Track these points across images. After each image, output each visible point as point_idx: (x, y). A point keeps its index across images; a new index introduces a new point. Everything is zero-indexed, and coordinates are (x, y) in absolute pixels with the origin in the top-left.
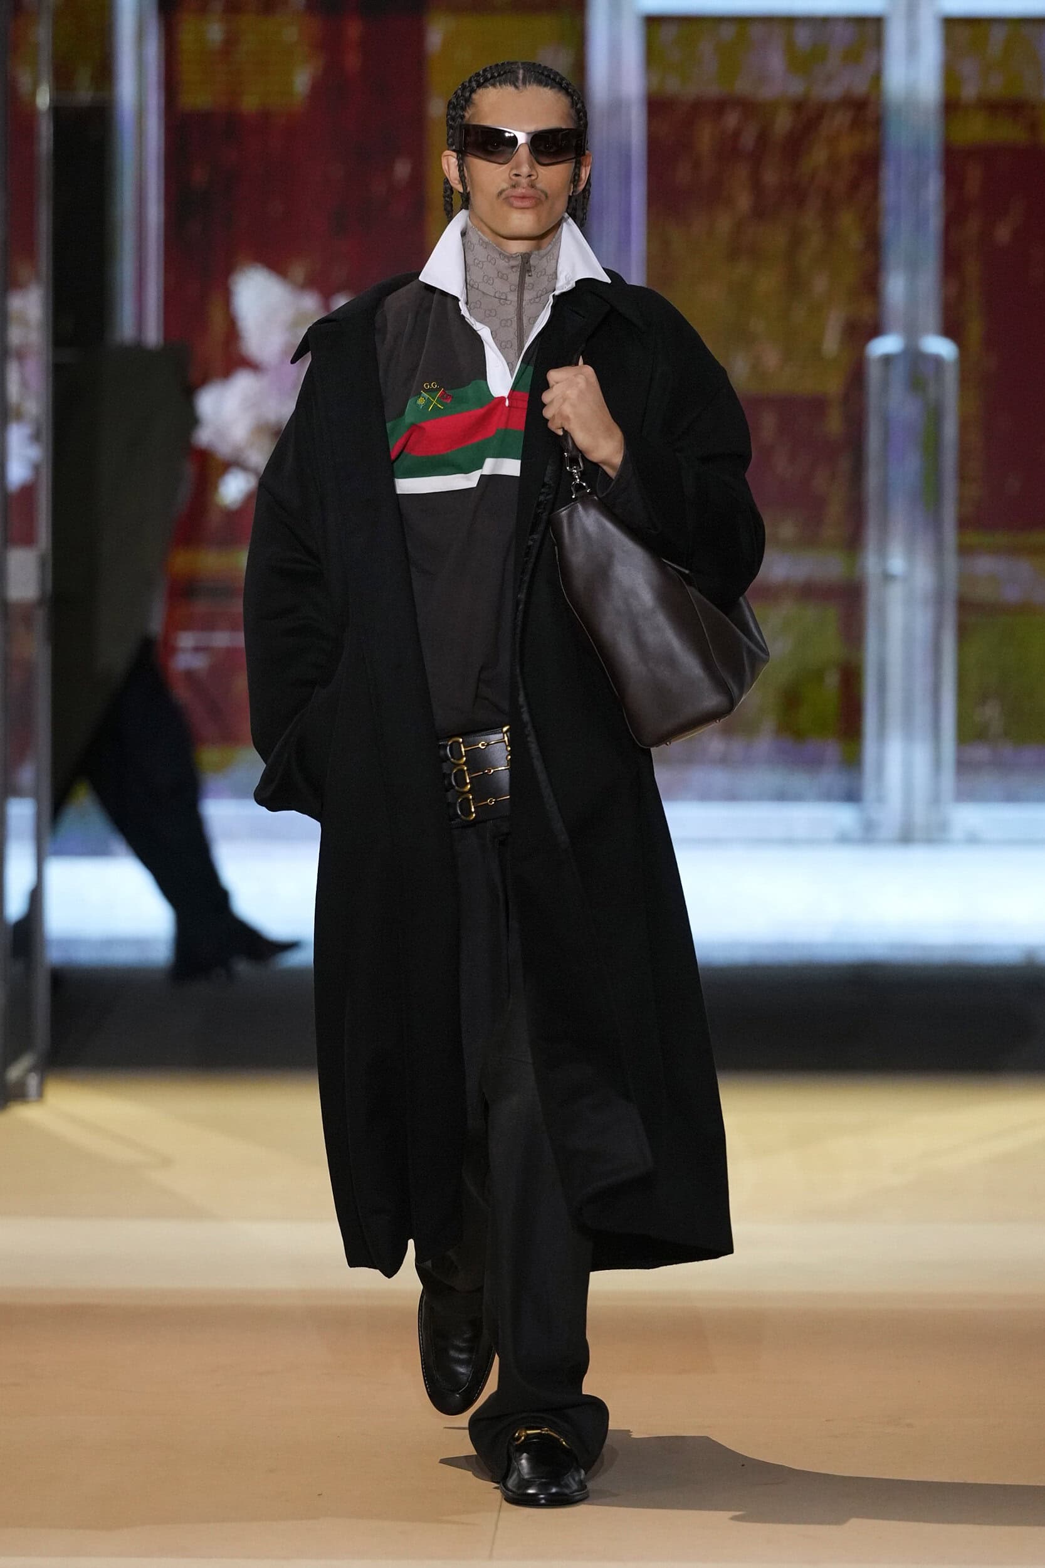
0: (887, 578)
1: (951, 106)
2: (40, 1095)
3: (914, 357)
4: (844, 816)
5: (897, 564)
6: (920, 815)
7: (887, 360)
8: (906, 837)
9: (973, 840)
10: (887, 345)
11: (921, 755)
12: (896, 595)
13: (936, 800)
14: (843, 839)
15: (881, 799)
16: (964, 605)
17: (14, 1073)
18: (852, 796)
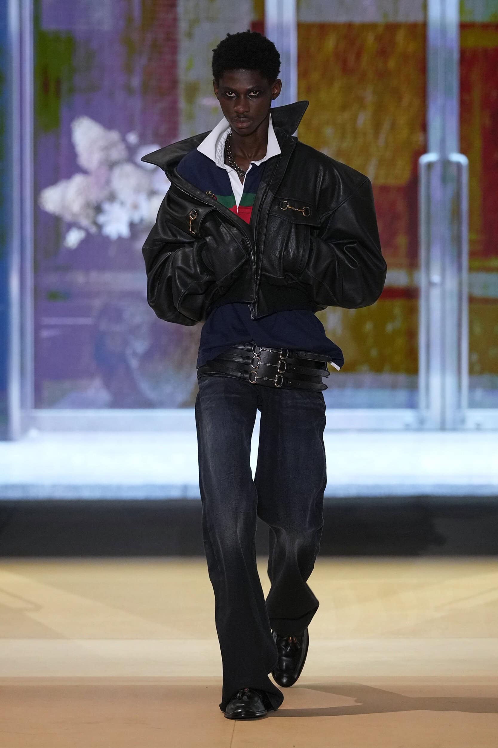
0: (430, 284)
1: (464, 27)
3: (445, 163)
4: (408, 416)
5: (436, 277)
6: (449, 414)
7: (430, 165)
8: (443, 428)
9: (479, 428)
10: (430, 157)
11: (450, 381)
12: (435, 294)
13: (459, 406)
14: (407, 428)
15: (428, 406)
16: (472, 300)
18: (412, 405)
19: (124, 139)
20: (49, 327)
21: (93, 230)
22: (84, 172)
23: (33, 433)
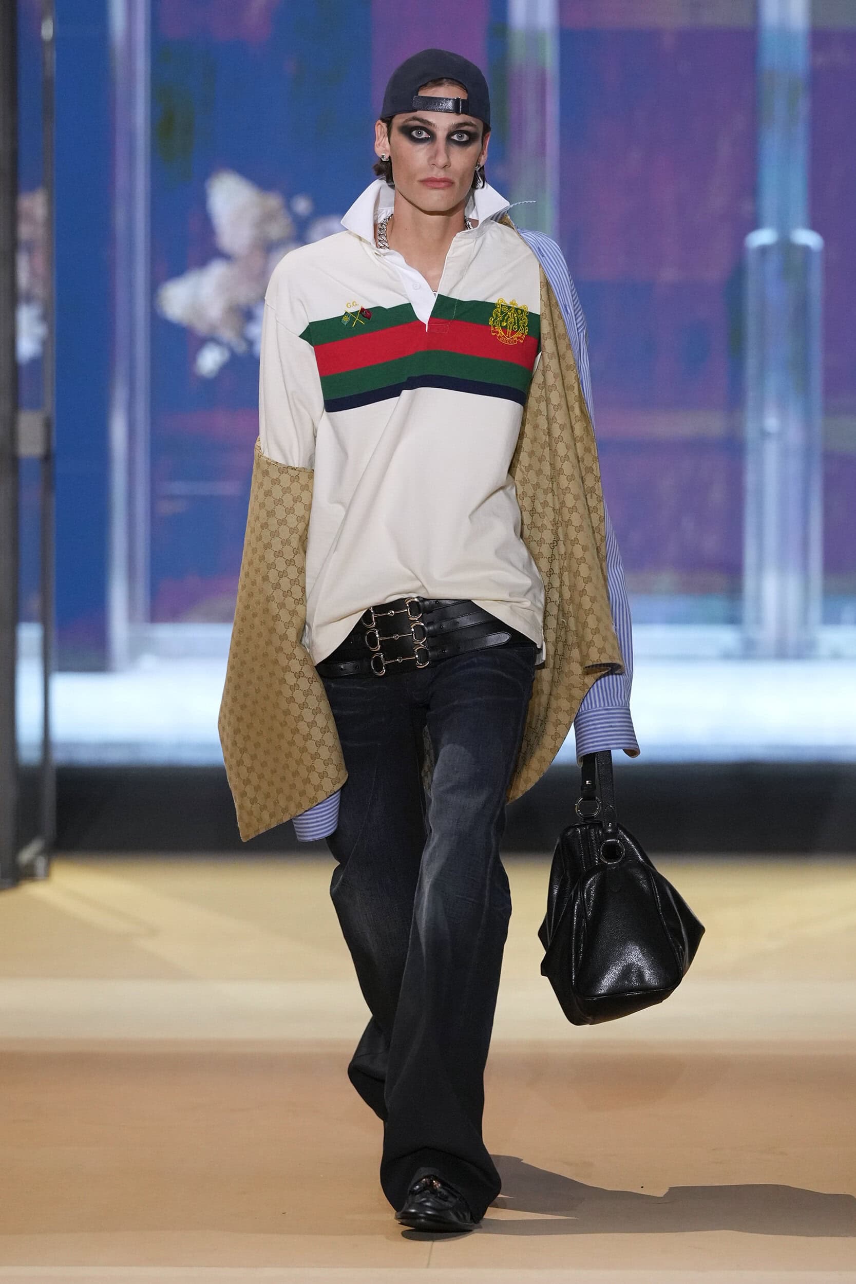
0: (764, 434)
2: (47, 874)
3: (785, 246)
4: (726, 637)
5: (772, 423)
6: (793, 635)
7: (764, 250)
8: (780, 654)
9: (836, 656)
10: (763, 237)
11: (793, 584)
12: (771, 449)
13: (804, 620)
14: (727, 656)
15: (759, 621)
16: (828, 457)
17: (26, 855)
18: (733, 619)
19: (288, 206)
20: (172, 498)
21: (241, 348)
22: (225, 256)
23: (148, 662)
